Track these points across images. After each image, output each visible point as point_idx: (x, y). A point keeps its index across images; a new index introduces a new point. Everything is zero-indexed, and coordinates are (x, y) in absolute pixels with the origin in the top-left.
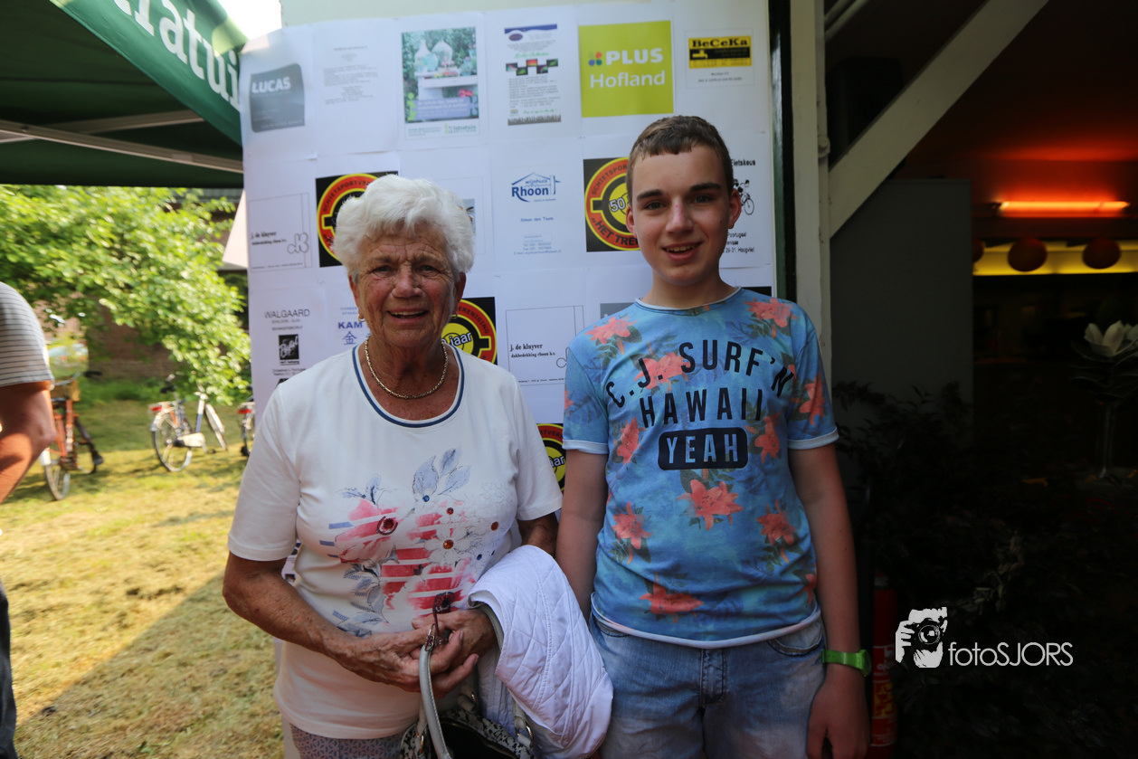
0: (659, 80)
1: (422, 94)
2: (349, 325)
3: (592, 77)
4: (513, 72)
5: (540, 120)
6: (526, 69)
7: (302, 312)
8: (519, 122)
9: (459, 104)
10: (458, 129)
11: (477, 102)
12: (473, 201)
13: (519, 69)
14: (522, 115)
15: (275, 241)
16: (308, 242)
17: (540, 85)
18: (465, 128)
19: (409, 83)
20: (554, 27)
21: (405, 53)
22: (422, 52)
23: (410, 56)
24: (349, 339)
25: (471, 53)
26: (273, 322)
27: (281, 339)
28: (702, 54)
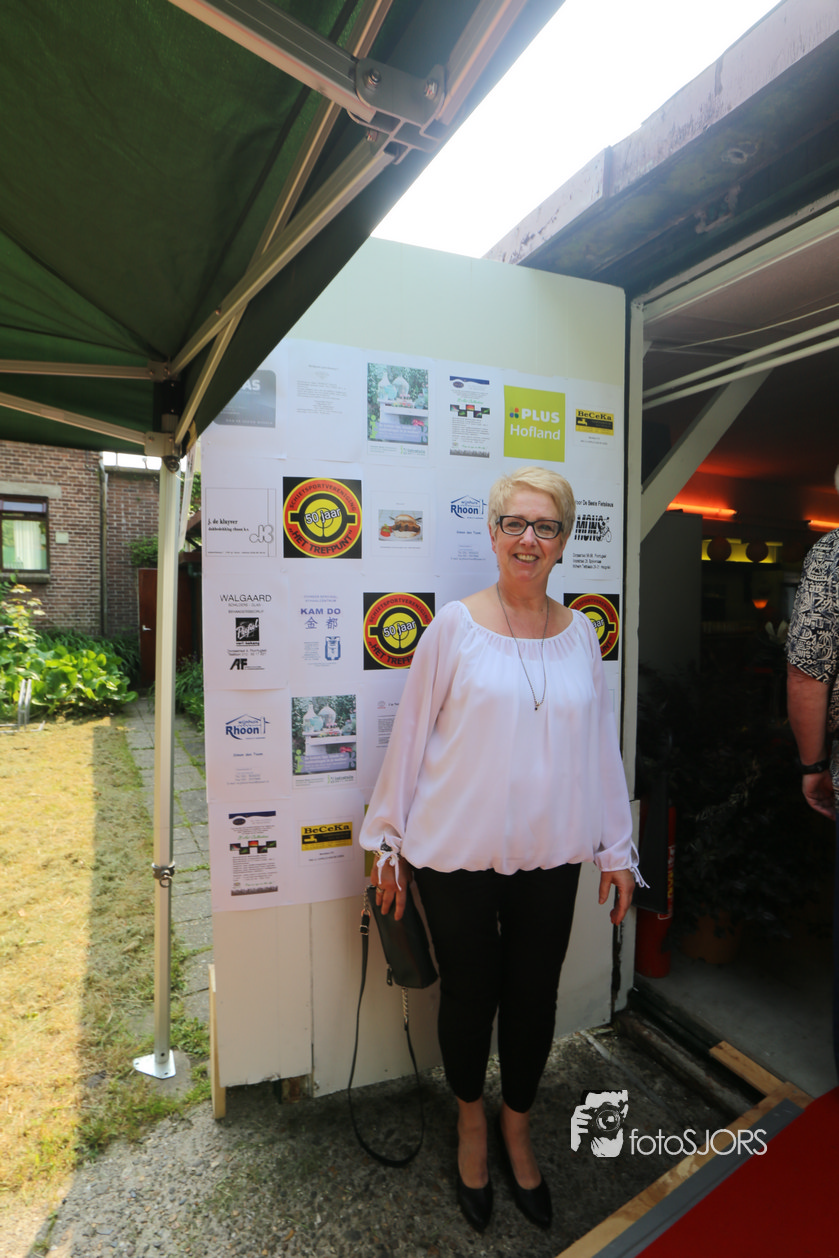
0: (556, 435)
1: (383, 418)
2: (312, 611)
3: (512, 426)
4: (456, 412)
5: (474, 454)
6: (466, 411)
7: (263, 597)
8: (458, 453)
9: (412, 431)
10: (411, 451)
11: (427, 431)
12: (421, 513)
13: (460, 411)
14: (462, 449)
15: (235, 529)
16: (274, 534)
17: (475, 426)
18: (417, 451)
19: (372, 406)
20: (487, 382)
21: (370, 380)
22: (384, 382)
23: (374, 384)
24: (311, 624)
25: (424, 390)
26: (230, 605)
27: (239, 621)
28: (584, 422)
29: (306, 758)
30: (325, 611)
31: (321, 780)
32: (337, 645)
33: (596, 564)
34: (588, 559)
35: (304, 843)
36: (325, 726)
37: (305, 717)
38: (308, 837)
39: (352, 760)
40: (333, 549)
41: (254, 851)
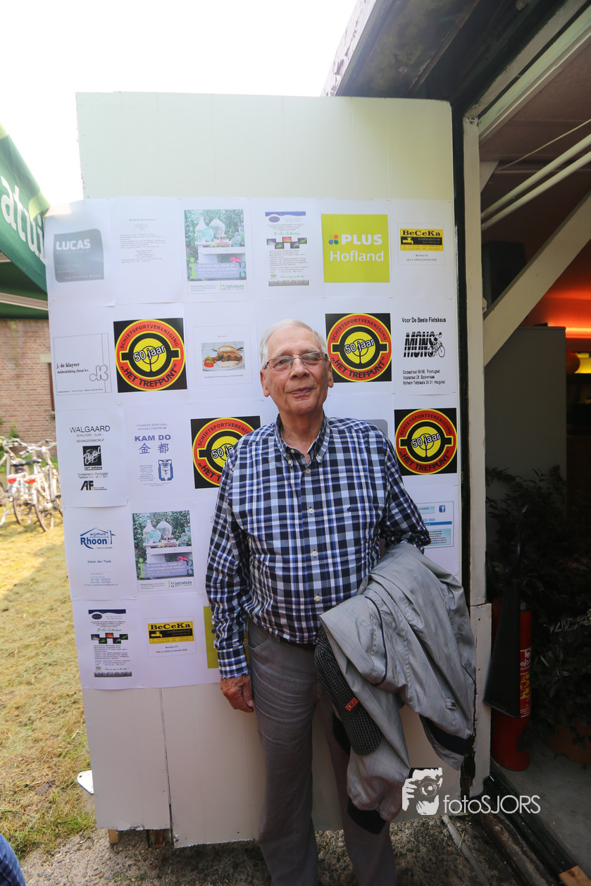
0: (380, 257)
1: (201, 259)
2: (144, 438)
3: (332, 252)
4: (272, 246)
5: (294, 283)
6: (283, 243)
7: (103, 428)
8: (277, 284)
9: (231, 268)
10: (231, 286)
11: (245, 267)
12: (242, 343)
13: (277, 244)
14: (279, 279)
15: (78, 371)
16: (108, 372)
17: (292, 257)
18: (236, 286)
19: (191, 249)
20: (303, 214)
21: (187, 226)
22: (201, 226)
23: (191, 228)
24: (145, 450)
25: (240, 229)
26: (78, 436)
27: (85, 449)
28: (409, 241)
29: (148, 566)
30: (157, 438)
31: (162, 585)
32: (169, 466)
33: (429, 380)
34: (420, 375)
35: (151, 637)
36: (162, 538)
37: (145, 531)
38: (154, 632)
39: (189, 568)
40: (161, 381)
41: (110, 641)
